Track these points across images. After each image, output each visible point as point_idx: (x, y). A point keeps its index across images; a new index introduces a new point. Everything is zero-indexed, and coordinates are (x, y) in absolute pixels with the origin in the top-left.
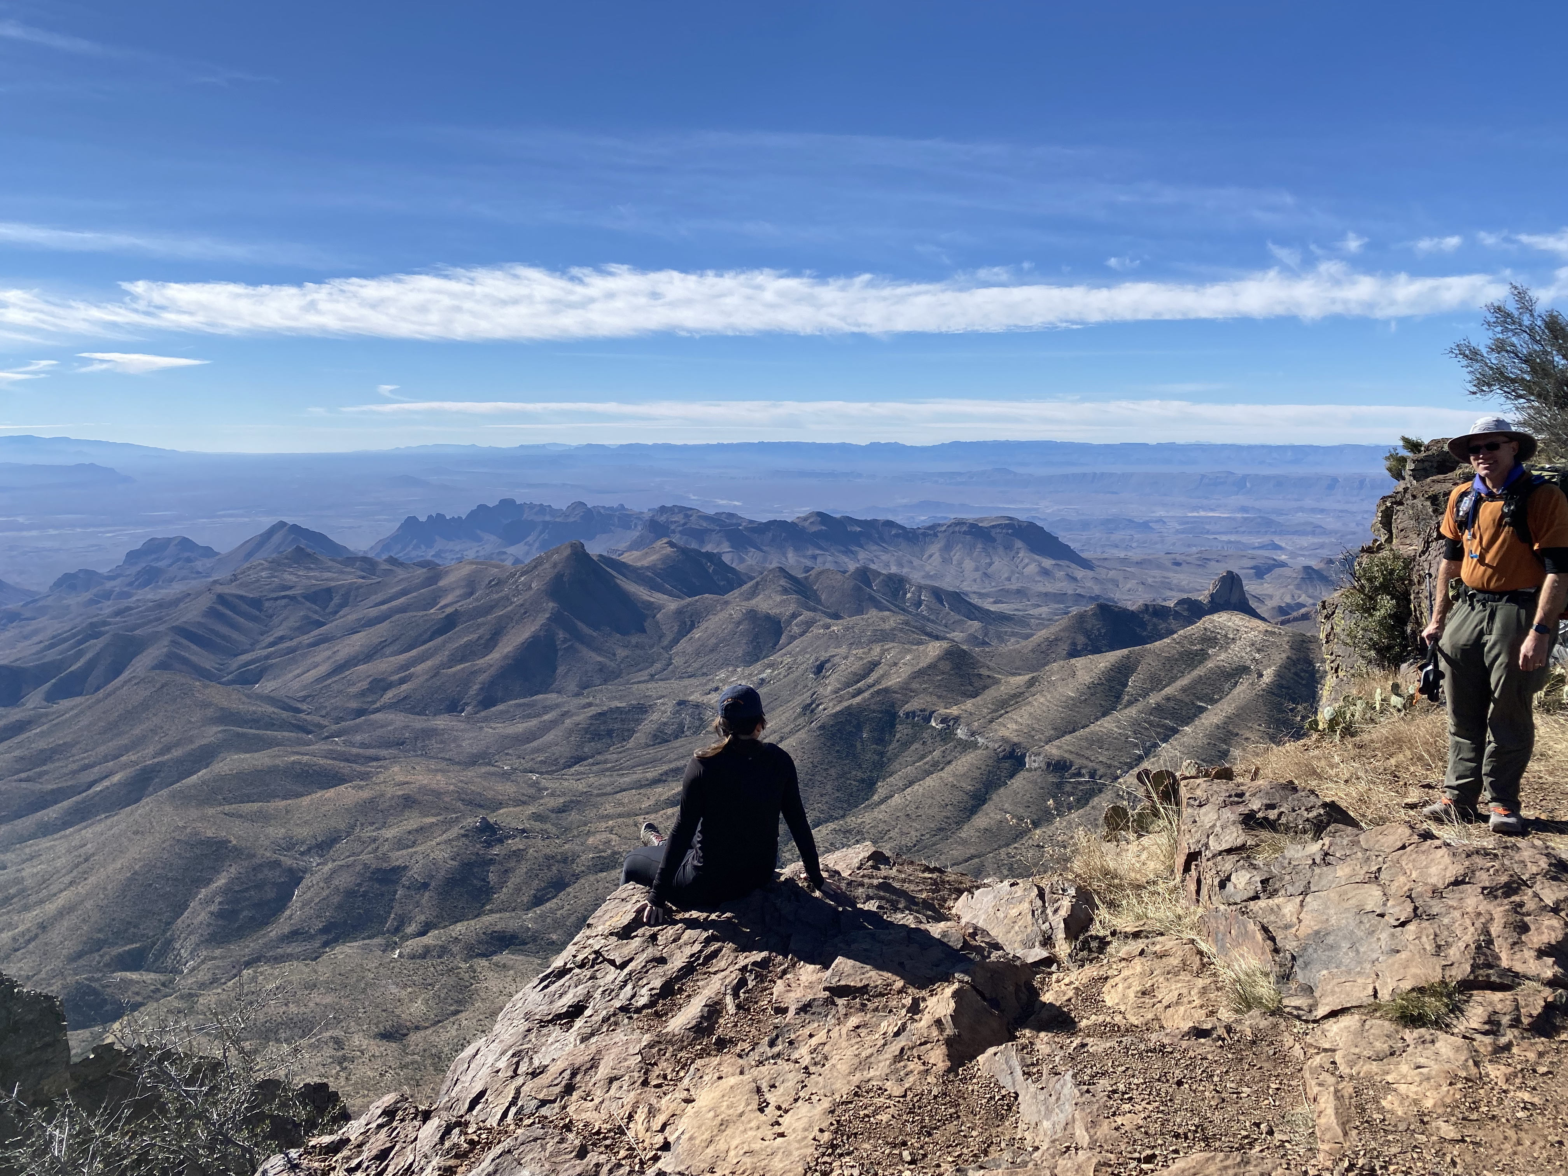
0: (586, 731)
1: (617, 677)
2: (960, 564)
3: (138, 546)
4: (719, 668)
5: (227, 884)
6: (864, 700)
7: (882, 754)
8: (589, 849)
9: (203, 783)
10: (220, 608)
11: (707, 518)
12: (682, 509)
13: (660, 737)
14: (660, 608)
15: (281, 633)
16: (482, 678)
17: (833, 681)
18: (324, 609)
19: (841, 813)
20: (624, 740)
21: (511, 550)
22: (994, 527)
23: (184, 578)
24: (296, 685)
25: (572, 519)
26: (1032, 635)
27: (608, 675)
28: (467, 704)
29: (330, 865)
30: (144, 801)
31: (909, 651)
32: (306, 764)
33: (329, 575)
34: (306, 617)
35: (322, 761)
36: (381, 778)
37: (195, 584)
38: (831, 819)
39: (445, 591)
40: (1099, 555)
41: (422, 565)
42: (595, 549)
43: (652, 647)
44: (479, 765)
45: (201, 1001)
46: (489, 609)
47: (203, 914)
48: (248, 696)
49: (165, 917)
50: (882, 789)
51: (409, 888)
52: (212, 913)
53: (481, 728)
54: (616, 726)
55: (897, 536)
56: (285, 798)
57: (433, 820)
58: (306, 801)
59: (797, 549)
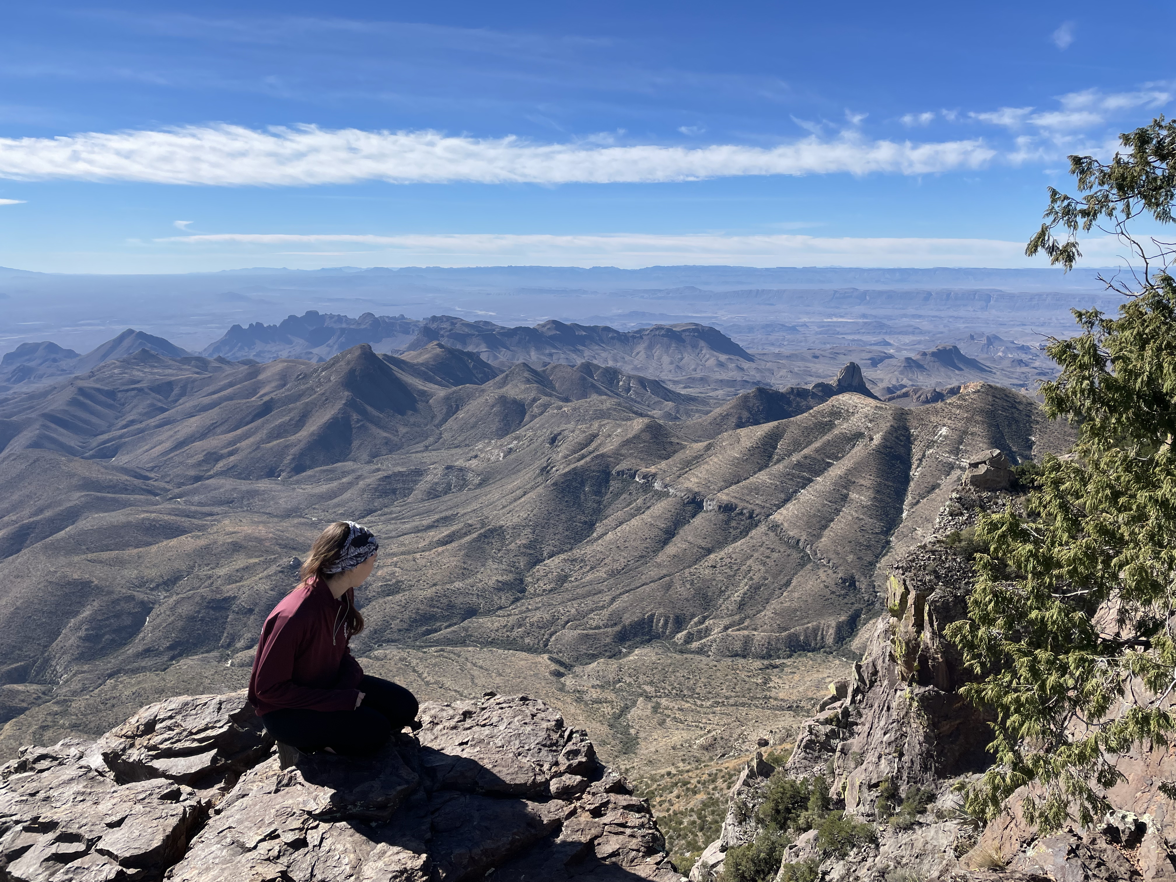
0: (376, 490)
1: (399, 449)
2: (659, 359)
3: (13, 350)
4: (478, 441)
5: (91, 615)
6: (586, 463)
7: (599, 503)
8: (378, 579)
9: (70, 537)
10: (81, 398)
11: (468, 325)
12: (449, 319)
13: (433, 494)
14: (431, 395)
15: (131, 418)
16: (293, 451)
17: (563, 449)
18: (166, 398)
19: (569, 546)
20: (405, 496)
21: (316, 351)
22: (684, 331)
23: (52, 375)
24: (145, 458)
25: (363, 327)
26: (711, 411)
27: (392, 447)
28: (282, 471)
29: (175, 598)
30: (23, 551)
31: (620, 426)
32: (154, 520)
33: (170, 371)
34: (152, 405)
35: (166, 518)
36: (215, 529)
37: (61, 379)
38: (562, 551)
39: (262, 384)
40: (760, 351)
41: (244, 363)
42: (380, 350)
43: (426, 425)
44: (294, 517)
45: (73, 705)
46: (299, 397)
47: (73, 638)
48: (106, 468)
49: (42, 642)
50: (599, 528)
51: (237, 613)
52: (80, 638)
53: (294, 489)
54: (399, 486)
55: (613, 338)
56: (137, 547)
57: (257, 560)
58: (154, 548)
59: (538, 349)
